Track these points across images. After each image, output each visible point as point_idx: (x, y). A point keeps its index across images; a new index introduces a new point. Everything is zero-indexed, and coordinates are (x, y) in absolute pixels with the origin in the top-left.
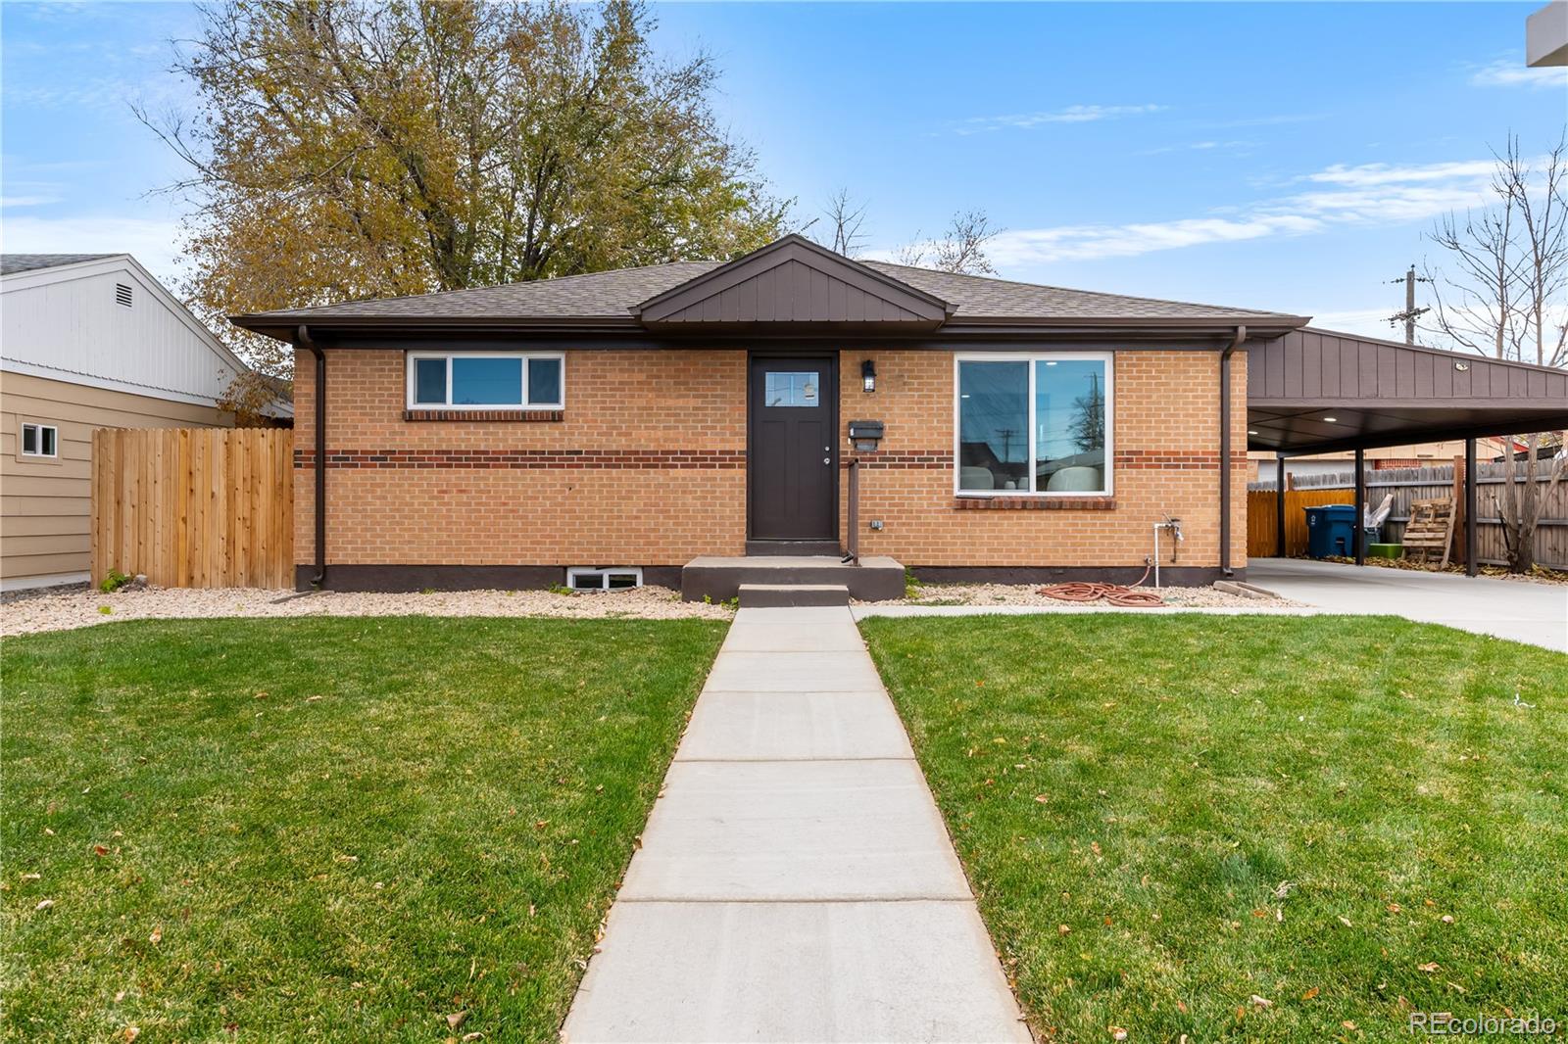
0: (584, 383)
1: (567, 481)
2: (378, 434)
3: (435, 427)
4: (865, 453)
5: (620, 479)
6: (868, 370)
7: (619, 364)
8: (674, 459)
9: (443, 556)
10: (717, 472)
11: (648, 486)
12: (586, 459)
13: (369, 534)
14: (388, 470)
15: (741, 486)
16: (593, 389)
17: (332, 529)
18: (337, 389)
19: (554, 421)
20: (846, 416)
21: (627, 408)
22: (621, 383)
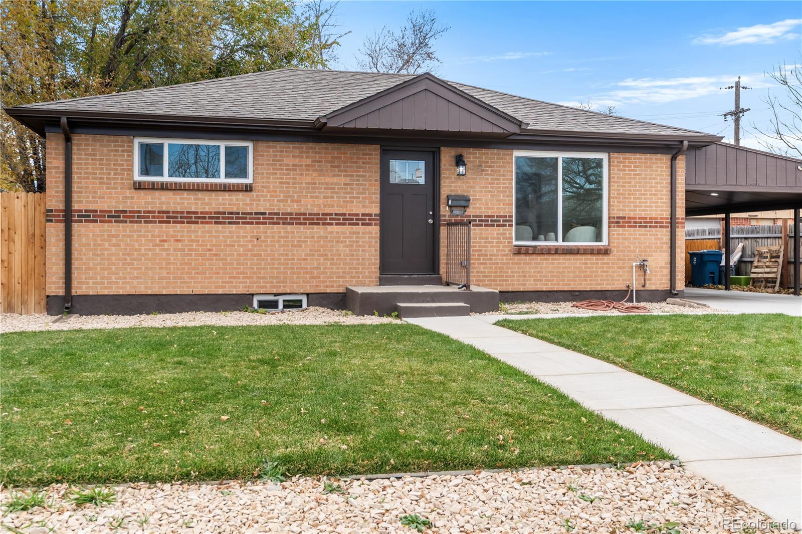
0: (267, 165)
1: (255, 234)
2: (113, 198)
3: (157, 194)
4: (457, 216)
5: (293, 233)
6: (459, 161)
7: (292, 152)
8: (331, 219)
9: (164, 288)
10: (360, 228)
11: (313, 237)
12: (269, 218)
13: (106, 272)
14: (121, 224)
15: (376, 238)
16: (274, 169)
17: (77, 269)
18: (81, 164)
19: (246, 191)
20: (445, 191)
21: (298, 183)
22: (293, 165)
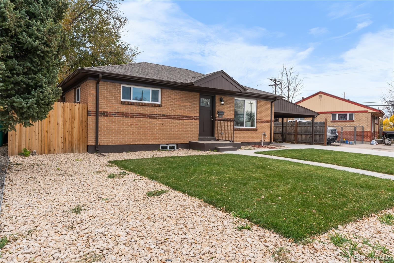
0: (166, 97)
1: (162, 122)
2: (114, 107)
3: (130, 106)
4: (220, 118)
5: (174, 122)
6: (221, 100)
7: (174, 93)
8: (185, 118)
9: (131, 142)
10: (193, 121)
11: (180, 124)
12: (166, 117)
13: (111, 136)
14: (116, 118)
15: (197, 124)
16: (168, 99)
17: (100, 135)
18: (102, 93)
19: (160, 107)
20: (217, 110)
21: (176, 105)
22: (174, 98)
